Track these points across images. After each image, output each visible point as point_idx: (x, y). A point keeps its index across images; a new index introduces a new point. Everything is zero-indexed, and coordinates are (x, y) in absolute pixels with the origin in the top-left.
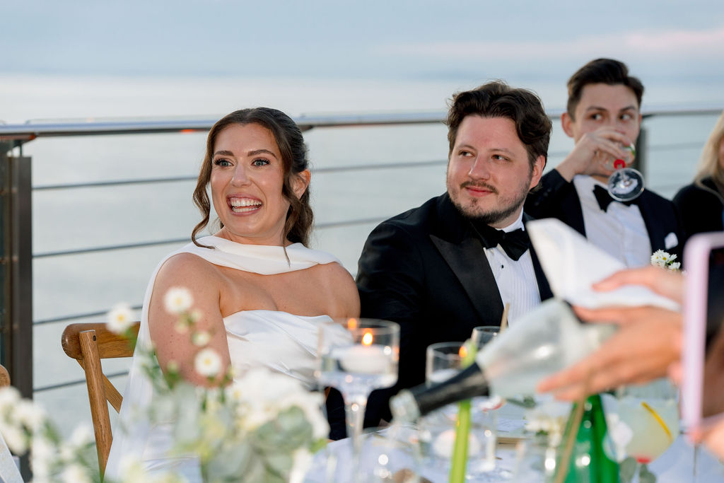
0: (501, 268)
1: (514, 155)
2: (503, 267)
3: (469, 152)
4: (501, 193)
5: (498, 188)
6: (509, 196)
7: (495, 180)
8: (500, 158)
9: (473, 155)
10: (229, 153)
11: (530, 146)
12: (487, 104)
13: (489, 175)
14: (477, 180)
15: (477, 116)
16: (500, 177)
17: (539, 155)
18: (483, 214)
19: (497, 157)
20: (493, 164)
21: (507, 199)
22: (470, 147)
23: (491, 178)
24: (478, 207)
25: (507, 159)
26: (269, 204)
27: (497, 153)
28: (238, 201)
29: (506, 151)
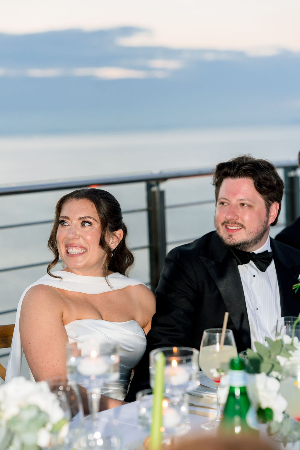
0: (253, 277)
1: (254, 203)
2: (254, 276)
3: (226, 203)
4: (247, 228)
5: (245, 225)
6: (253, 230)
7: (242, 220)
8: (245, 205)
9: (229, 204)
10: (67, 218)
11: (266, 196)
12: (235, 170)
13: (238, 216)
14: (230, 220)
15: (229, 178)
16: (246, 218)
17: (273, 202)
18: (236, 243)
19: (243, 204)
20: (240, 209)
21: (252, 231)
22: (226, 199)
23: (240, 218)
24: (232, 239)
25: (250, 206)
26: (91, 251)
27: (243, 202)
28: (71, 249)
29: (249, 200)
